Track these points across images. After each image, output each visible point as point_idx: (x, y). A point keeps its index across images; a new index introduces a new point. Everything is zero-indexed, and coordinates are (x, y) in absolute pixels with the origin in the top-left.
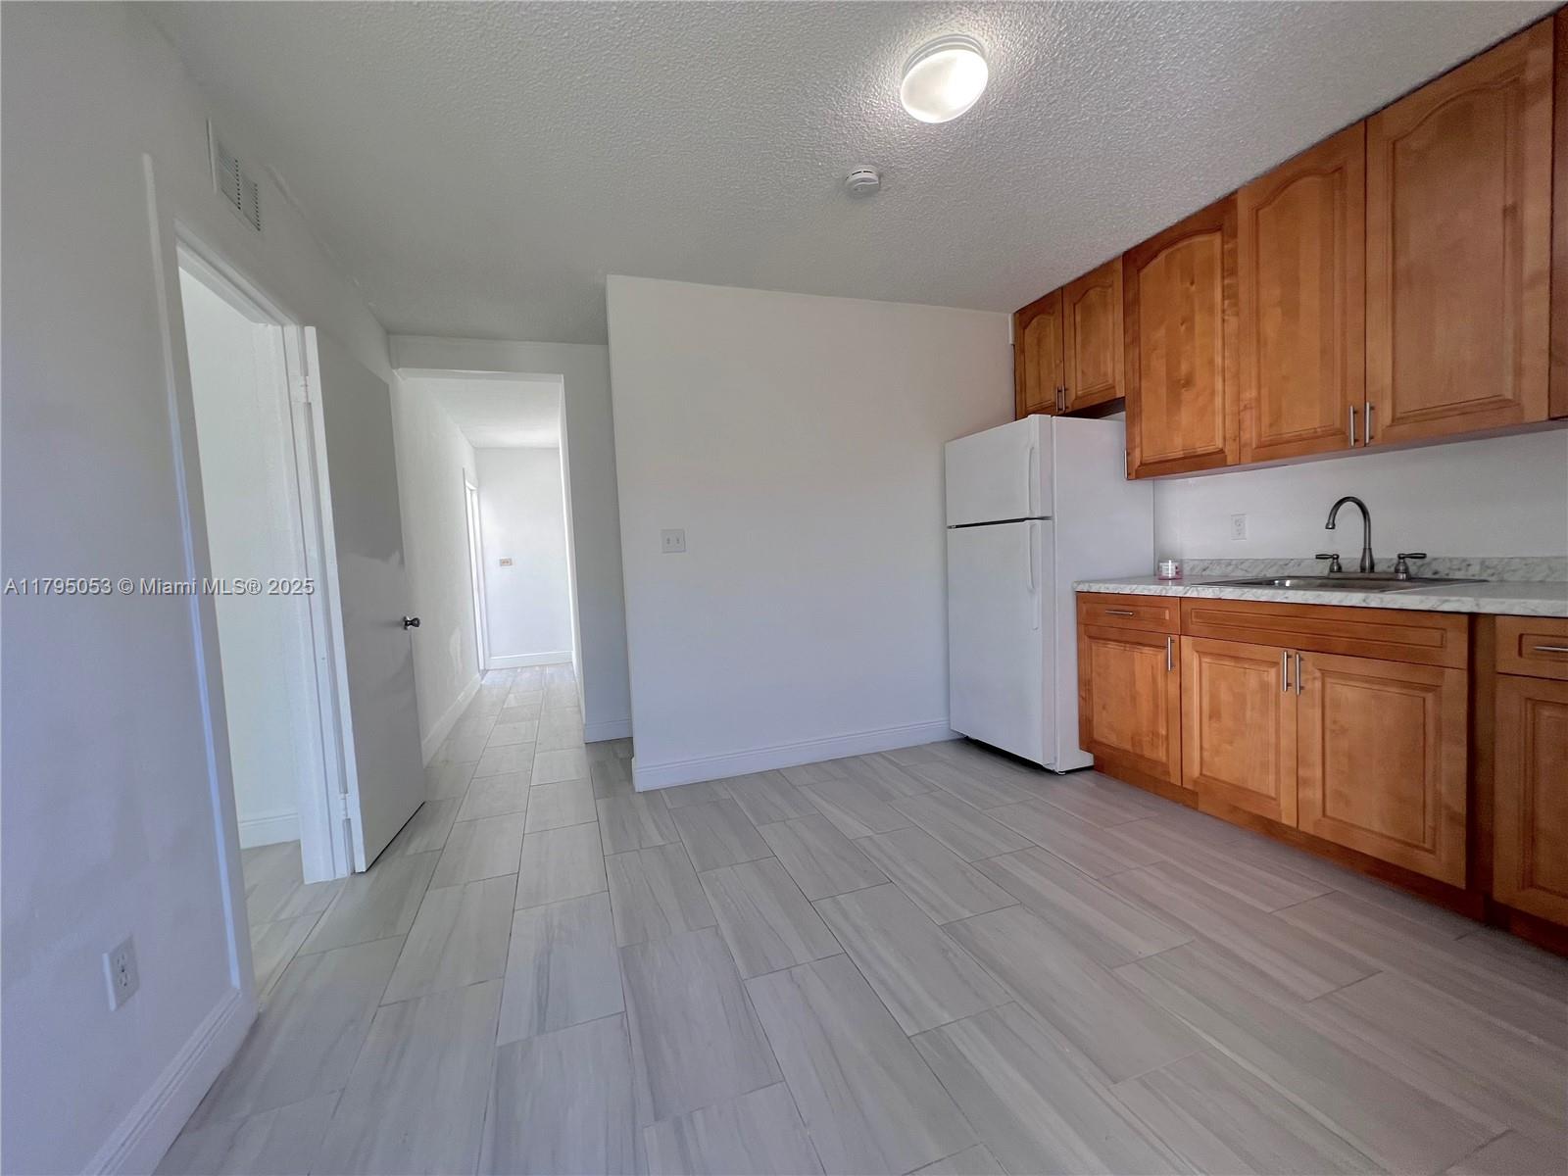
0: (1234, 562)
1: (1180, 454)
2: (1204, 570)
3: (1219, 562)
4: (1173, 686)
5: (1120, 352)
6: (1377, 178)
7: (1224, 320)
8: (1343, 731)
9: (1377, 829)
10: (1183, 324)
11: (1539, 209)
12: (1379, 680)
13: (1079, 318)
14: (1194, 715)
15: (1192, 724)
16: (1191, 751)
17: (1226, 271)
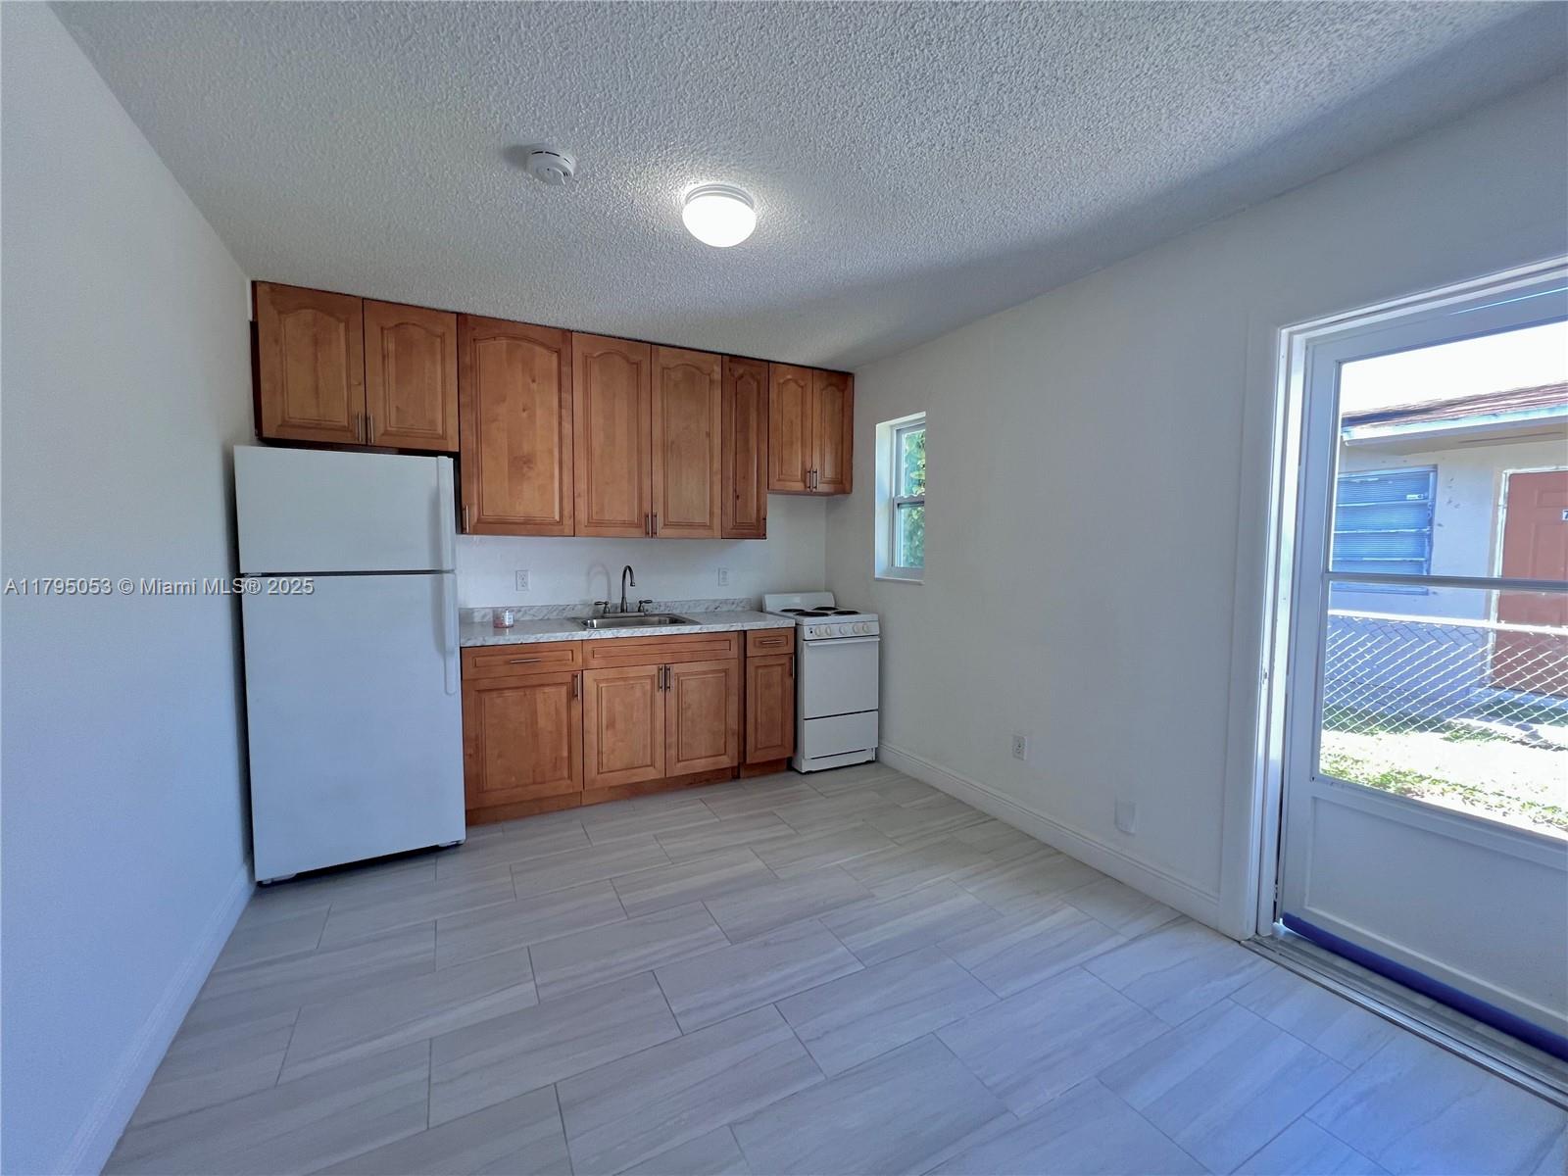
4: (576, 712)
5: (453, 408)
6: (657, 383)
7: (560, 424)
8: (689, 707)
9: (703, 754)
10: (524, 410)
11: (717, 441)
12: (705, 673)
13: (392, 346)
14: (594, 730)
15: (592, 738)
16: (591, 759)
17: (563, 387)
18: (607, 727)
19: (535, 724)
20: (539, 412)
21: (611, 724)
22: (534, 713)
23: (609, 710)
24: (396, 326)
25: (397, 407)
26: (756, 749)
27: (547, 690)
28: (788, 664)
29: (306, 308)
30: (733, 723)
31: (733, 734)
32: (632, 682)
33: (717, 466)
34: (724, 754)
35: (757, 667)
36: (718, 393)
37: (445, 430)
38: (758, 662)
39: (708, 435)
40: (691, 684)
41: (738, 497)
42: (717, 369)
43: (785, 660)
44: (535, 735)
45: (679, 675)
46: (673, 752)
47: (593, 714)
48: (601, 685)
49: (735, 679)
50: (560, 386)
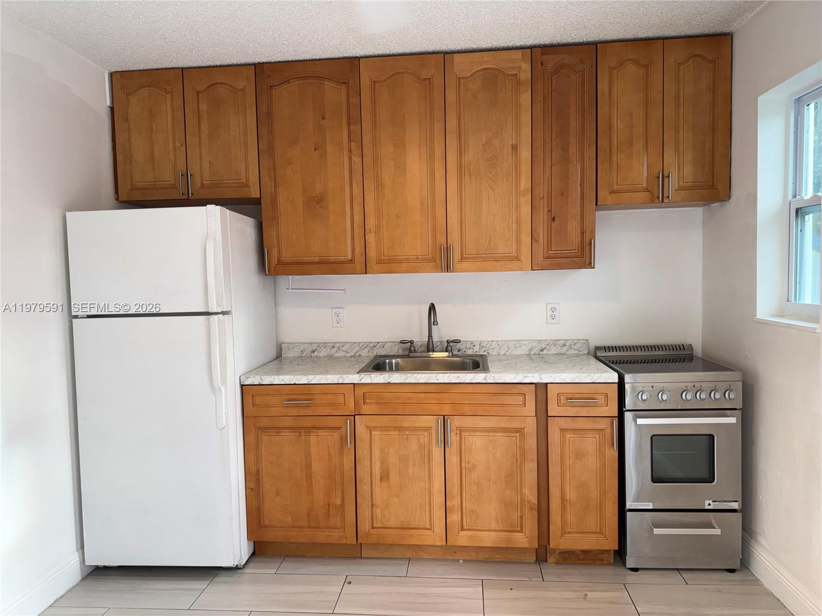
0: (337, 345)
1: (317, 259)
2: (313, 352)
3: (325, 344)
5: (254, 156)
7: (350, 158)
8: (474, 467)
9: (494, 526)
11: (526, 154)
12: (494, 430)
13: (204, 107)
14: (367, 480)
15: (364, 488)
16: (364, 511)
17: (354, 119)
18: (381, 480)
19: (308, 466)
20: (329, 149)
21: (385, 477)
22: (308, 455)
23: (383, 461)
24: (209, 87)
26: (564, 533)
27: (321, 432)
28: (608, 431)
29: (144, 87)
30: (531, 495)
31: (531, 508)
32: (407, 433)
33: (525, 183)
34: (521, 531)
35: (563, 430)
36: (527, 96)
37: (247, 179)
38: (563, 423)
39: (515, 148)
40: (476, 442)
41: (553, 219)
42: (526, 67)
43: (604, 424)
44: (309, 478)
45: (461, 430)
46: (454, 518)
47: (367, 463)
48: (374, 433)
49: (531, 443)
50: (349, 118)
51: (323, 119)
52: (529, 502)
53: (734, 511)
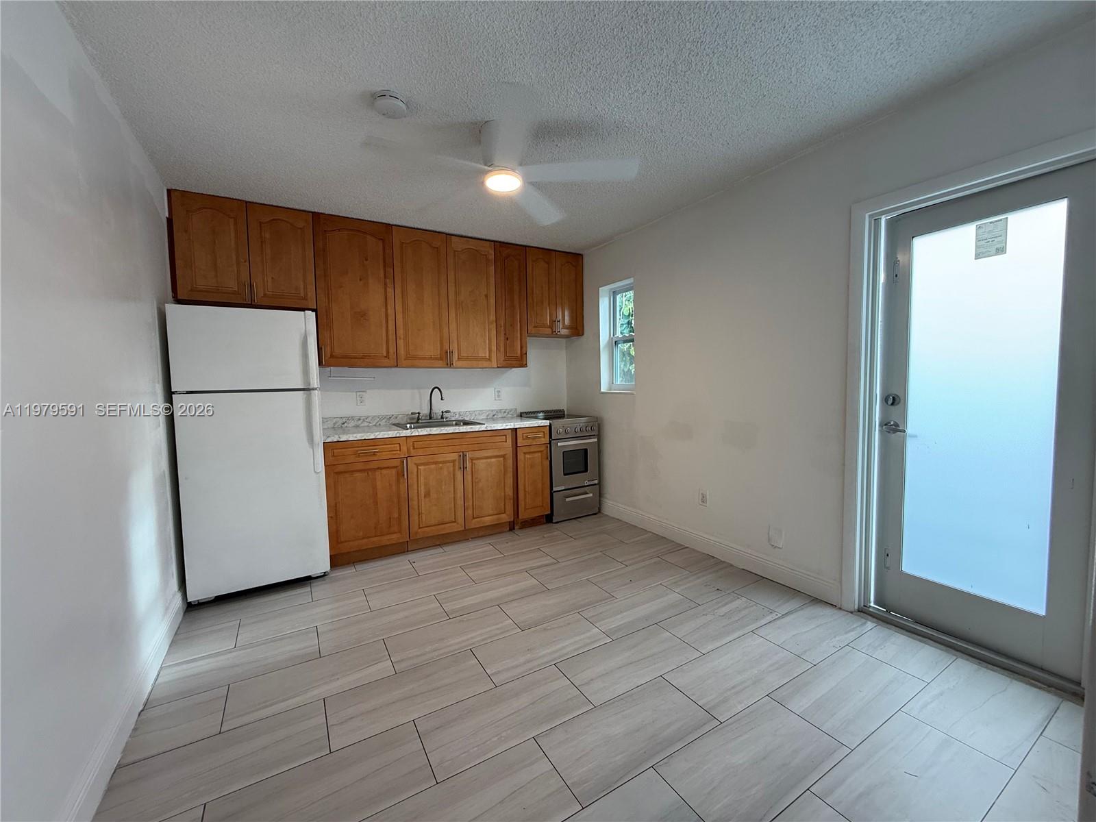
0: (362, 418)
2: (344, 423)
4: (403, 487)
5: (311, 278)
6: (451, 261)
7: (386, 289)
8: (480, 480)
9: (491, 512)
10: (360, 280)
11: (492, 301)
12: (491, 457)
13: (267, 236)
14: (416, 499)
15: (414, 503)
16: (415, 518)
17: (387, 264)
18: (425, 497)
19: (375, 495)
20: (370, 281)
21: (427, 494)
22: (374, 487)
23: (426, 485)
24: (271, 221)
25: (272, 278)
26: (525, 509)
27: (384, 472)
28: (545, 451)
29: (206, 208)
30: (510, 492)
31: (510, 499)
32: (440, 465)
33: (493, 317)
34: (505, 513)
35: (525, 453)
36: (492, 268)
37: (306, 295)
38: (525, 450)
39: (486, 296)
40: (481, 464)
41: (507, 339)
42: (492, 252)
43: (543, 448)
44: (376, 503)
45: (472, 459)
46: (469, 512)
47: (415, 487)
48: (419, 467)
49: (510, 462)
50: (384, 262)
51: (366, 260)
52: (509, 495)
53: (595, 484)
